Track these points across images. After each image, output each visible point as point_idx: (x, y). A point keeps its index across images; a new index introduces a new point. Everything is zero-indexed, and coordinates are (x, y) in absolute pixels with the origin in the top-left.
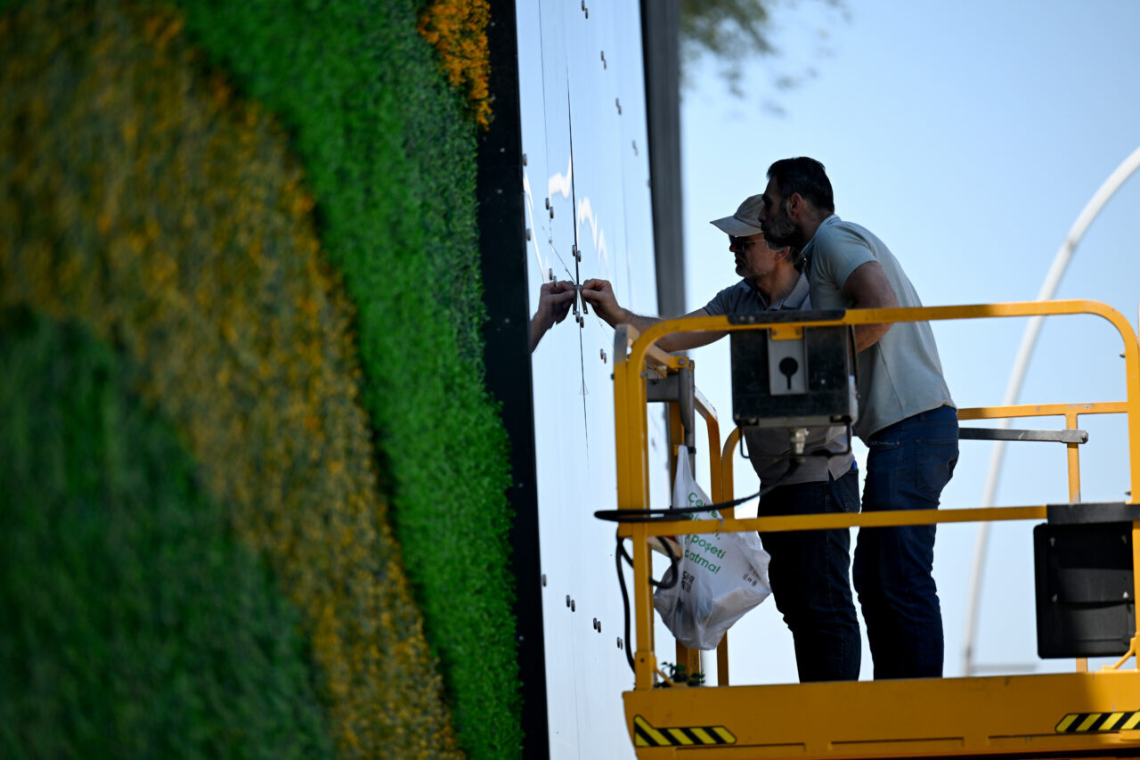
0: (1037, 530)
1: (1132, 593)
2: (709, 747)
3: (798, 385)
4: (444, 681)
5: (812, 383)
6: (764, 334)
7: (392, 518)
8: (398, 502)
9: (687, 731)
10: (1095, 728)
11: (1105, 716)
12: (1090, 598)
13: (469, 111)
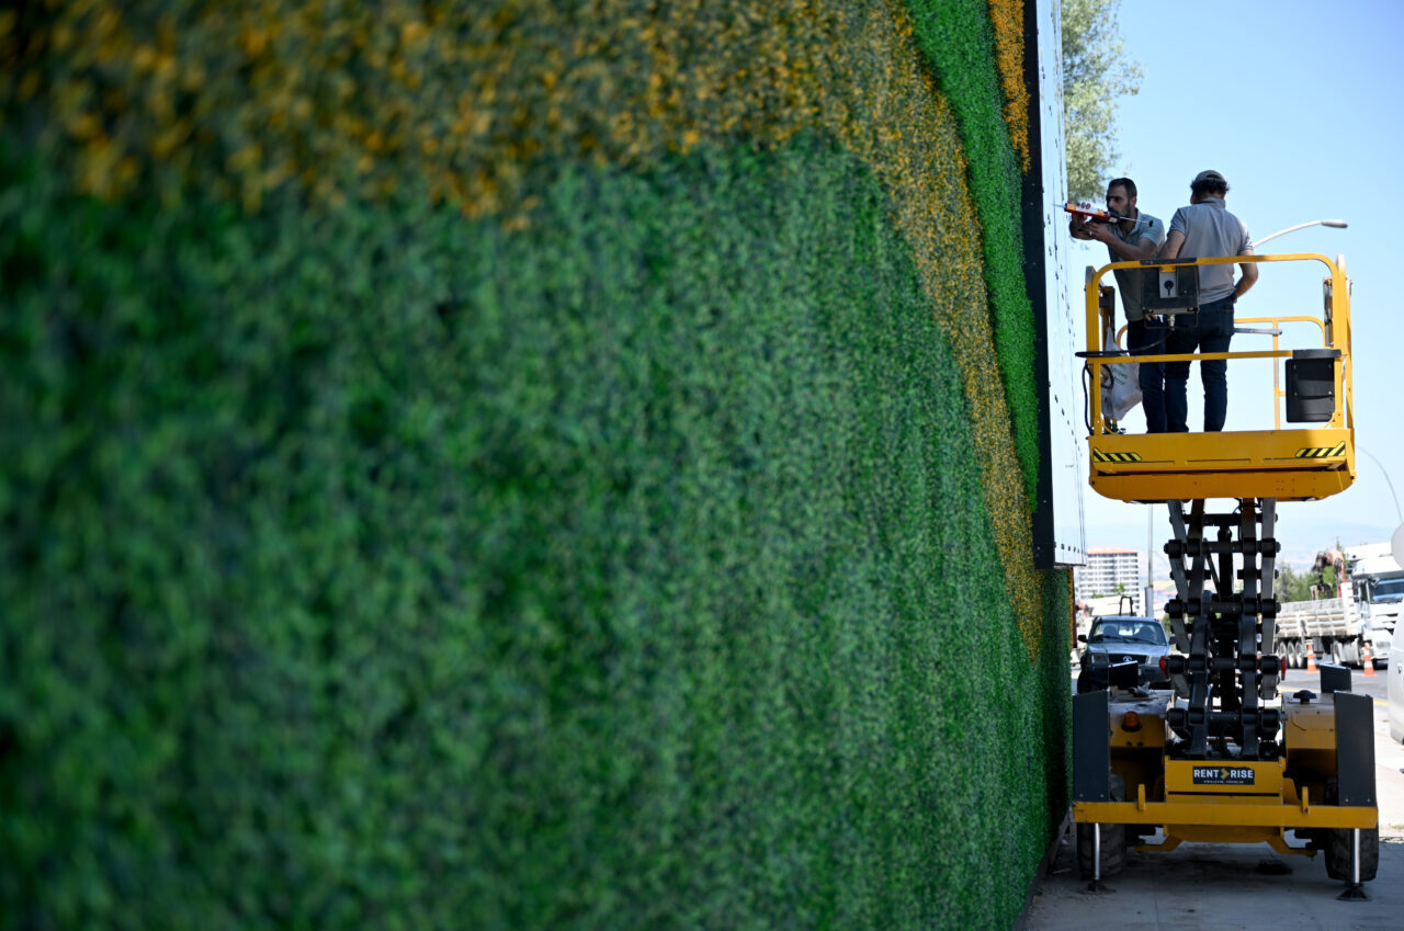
0: (1288, 363)
1: (1333, 391)
2: (1128, 462)
3: (1173, 293)
4: (1012, 424)
5: (1180, 292)
6: (1158, 269)
7: (994, 338)
8: (997, 331)
9: (1118, 455)
10: (1314, 456)
11: (1319, 450)
12: (1313, 394)
13: (1020, 164)
